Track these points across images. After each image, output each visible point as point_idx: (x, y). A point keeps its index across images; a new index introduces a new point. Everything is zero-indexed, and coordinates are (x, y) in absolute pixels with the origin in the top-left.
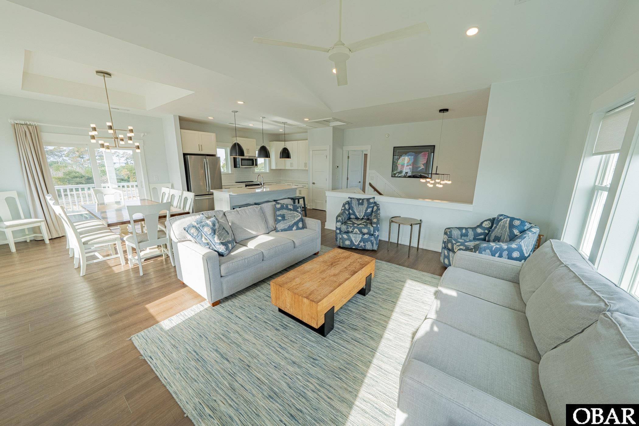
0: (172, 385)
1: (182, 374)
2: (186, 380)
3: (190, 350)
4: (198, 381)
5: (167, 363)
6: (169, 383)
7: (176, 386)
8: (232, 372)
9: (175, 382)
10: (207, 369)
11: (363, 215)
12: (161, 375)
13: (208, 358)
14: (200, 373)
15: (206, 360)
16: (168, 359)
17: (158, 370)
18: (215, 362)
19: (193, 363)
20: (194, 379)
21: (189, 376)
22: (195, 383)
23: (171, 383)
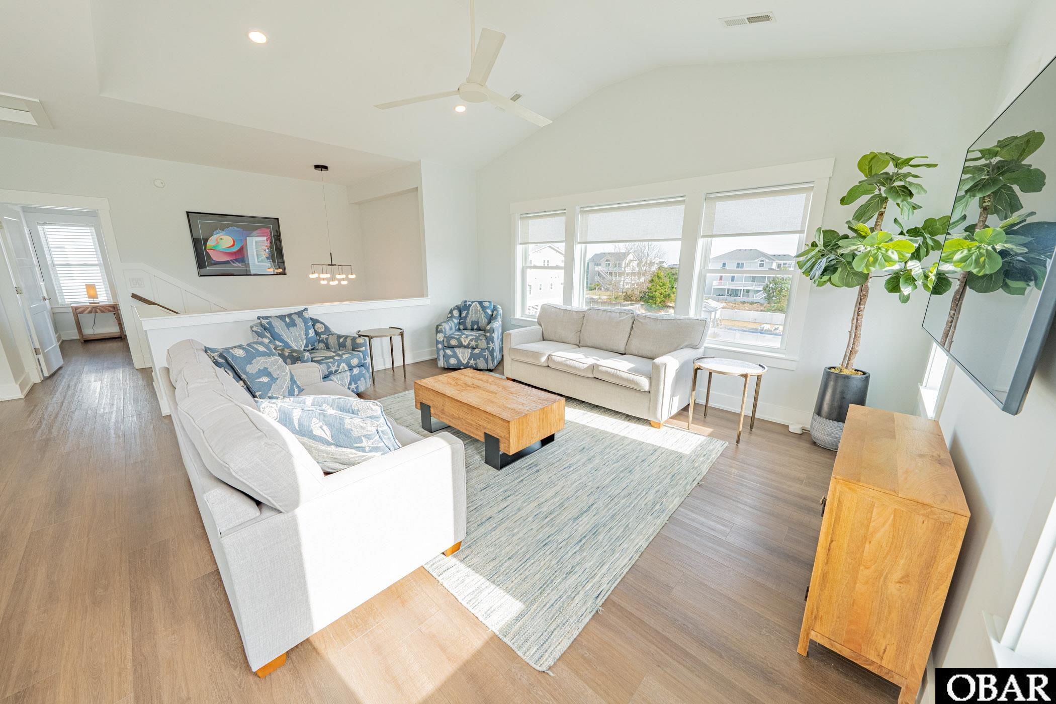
0: (637, 547)
1: (620, 543)
2: (627, 535)
3: (578, 547)
4: (627, 523)
5: (605, 568)
6: (636, 551)
7: (639, 541)
8: (608, 499)
9: (632, 546)
10: (608, 520)
11: (304, 344)
12: (626, 566)
13: (590, 524)
14: (616, 525)
15: (593, 525)
16: (598, 569)
17: (621, 573)
18: (596, 516)
19: (600, 538)
20: (625, 528)
21: (621, 535)
22: (630, 526)
23: (636, 548)
